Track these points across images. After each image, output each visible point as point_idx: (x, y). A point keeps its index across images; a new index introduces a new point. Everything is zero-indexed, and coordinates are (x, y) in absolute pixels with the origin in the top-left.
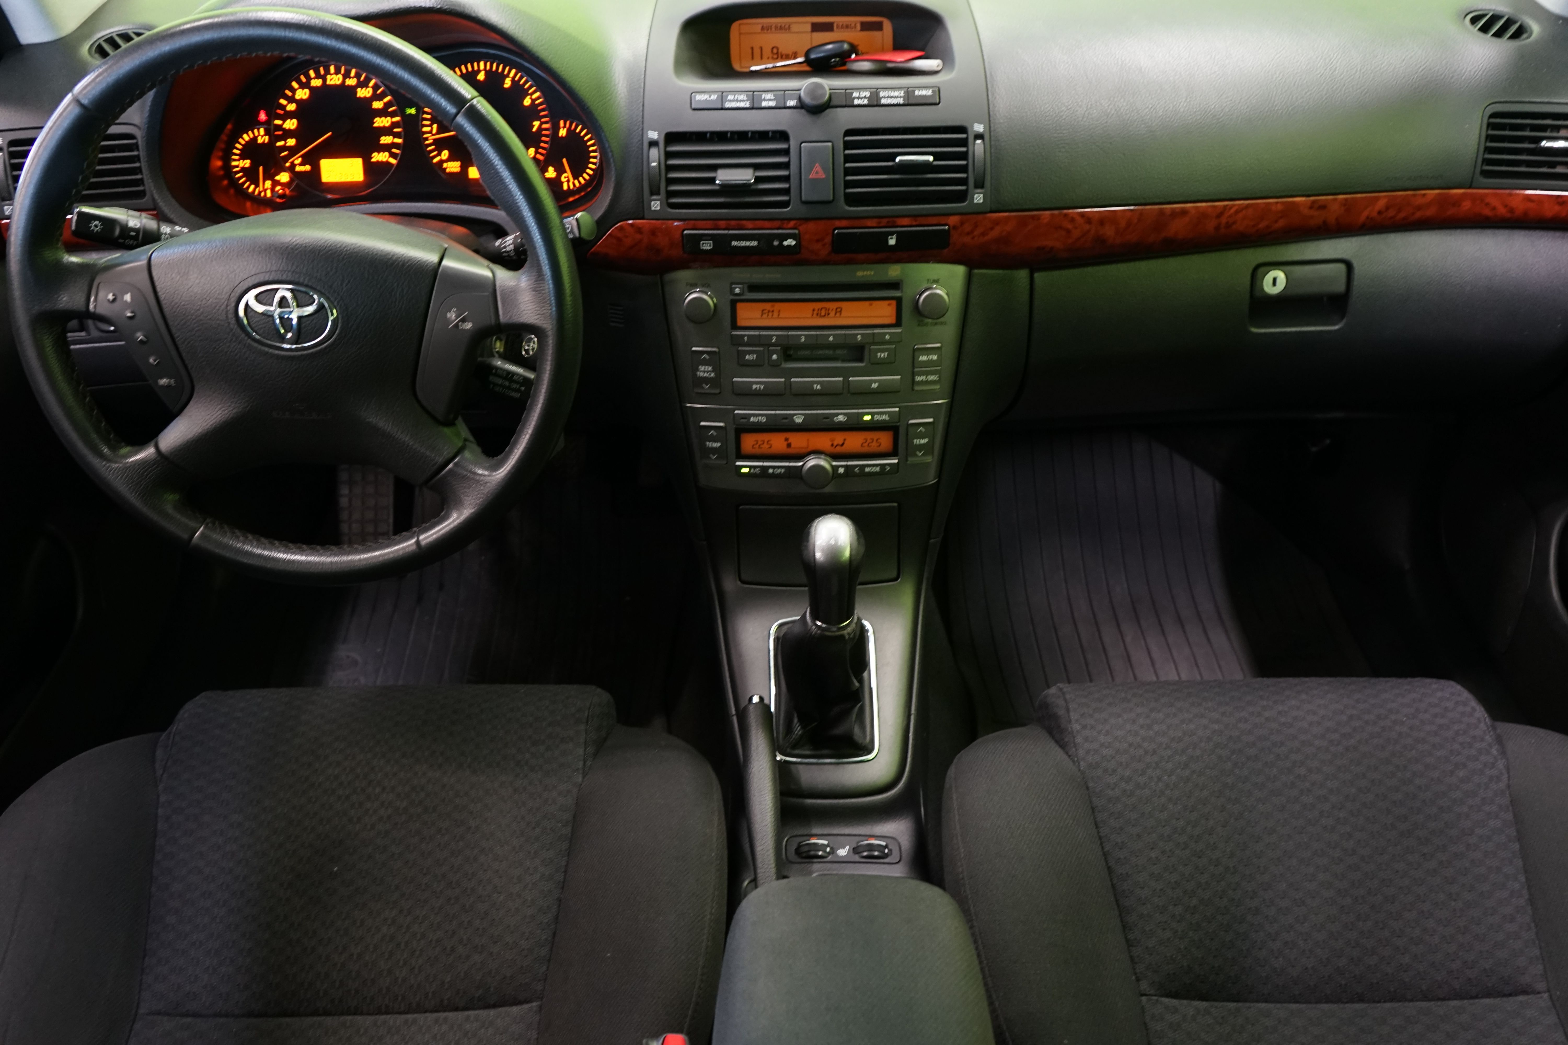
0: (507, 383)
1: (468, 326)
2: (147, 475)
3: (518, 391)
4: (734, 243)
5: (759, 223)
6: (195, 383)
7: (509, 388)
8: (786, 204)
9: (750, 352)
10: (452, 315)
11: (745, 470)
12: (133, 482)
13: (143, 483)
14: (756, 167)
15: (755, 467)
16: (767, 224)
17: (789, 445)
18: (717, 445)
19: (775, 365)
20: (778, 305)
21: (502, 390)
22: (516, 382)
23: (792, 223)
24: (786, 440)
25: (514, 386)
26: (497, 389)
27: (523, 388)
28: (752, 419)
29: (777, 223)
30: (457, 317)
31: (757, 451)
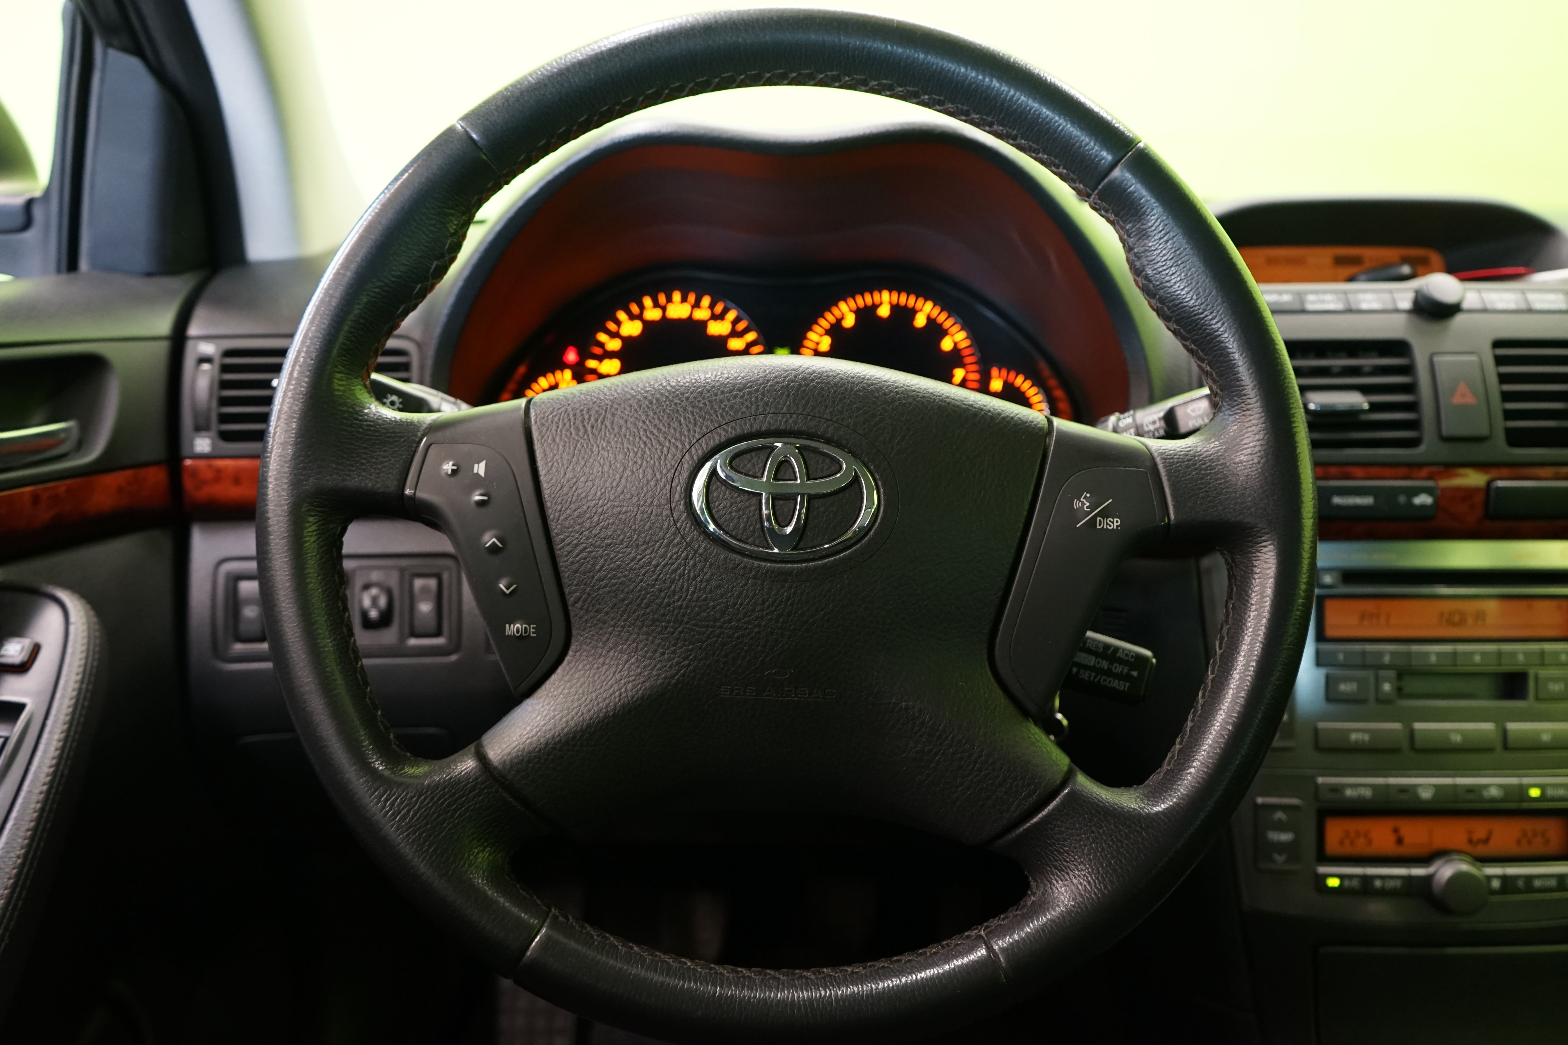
0: (1105, 664)
1: (1115, 523)
2: (455, 810)
3: (1127, 678)
4: (1337, 500)
5: (1374, 471)
6: (575, 632)
7: (1109, 673)
8: (1413, 443)
9: (1346, 680)
10: (1083, 503)
11: (1334, 882)
12: (427, 824)
13: (446, 827)
14: (1365, 390)
15: (1350, 877)
16: (1388, 471)
17: (1400, 841)
18: (1285, 837)
19: (1383, 701)
20: (1386, 605)
21: (1095, 677)
22: (1121, 661)
23: (1424, 472)
24: (1396, 831)
25: (1118, 668)
26: (1085, 675)
27: (1135, 674)
28: (1349, 792)
29: (1402, 471)
30: (1093, 508)
31: (1347, 850)
